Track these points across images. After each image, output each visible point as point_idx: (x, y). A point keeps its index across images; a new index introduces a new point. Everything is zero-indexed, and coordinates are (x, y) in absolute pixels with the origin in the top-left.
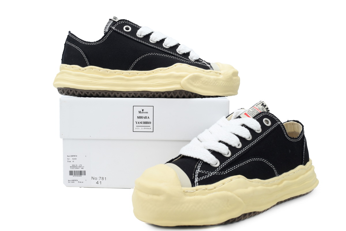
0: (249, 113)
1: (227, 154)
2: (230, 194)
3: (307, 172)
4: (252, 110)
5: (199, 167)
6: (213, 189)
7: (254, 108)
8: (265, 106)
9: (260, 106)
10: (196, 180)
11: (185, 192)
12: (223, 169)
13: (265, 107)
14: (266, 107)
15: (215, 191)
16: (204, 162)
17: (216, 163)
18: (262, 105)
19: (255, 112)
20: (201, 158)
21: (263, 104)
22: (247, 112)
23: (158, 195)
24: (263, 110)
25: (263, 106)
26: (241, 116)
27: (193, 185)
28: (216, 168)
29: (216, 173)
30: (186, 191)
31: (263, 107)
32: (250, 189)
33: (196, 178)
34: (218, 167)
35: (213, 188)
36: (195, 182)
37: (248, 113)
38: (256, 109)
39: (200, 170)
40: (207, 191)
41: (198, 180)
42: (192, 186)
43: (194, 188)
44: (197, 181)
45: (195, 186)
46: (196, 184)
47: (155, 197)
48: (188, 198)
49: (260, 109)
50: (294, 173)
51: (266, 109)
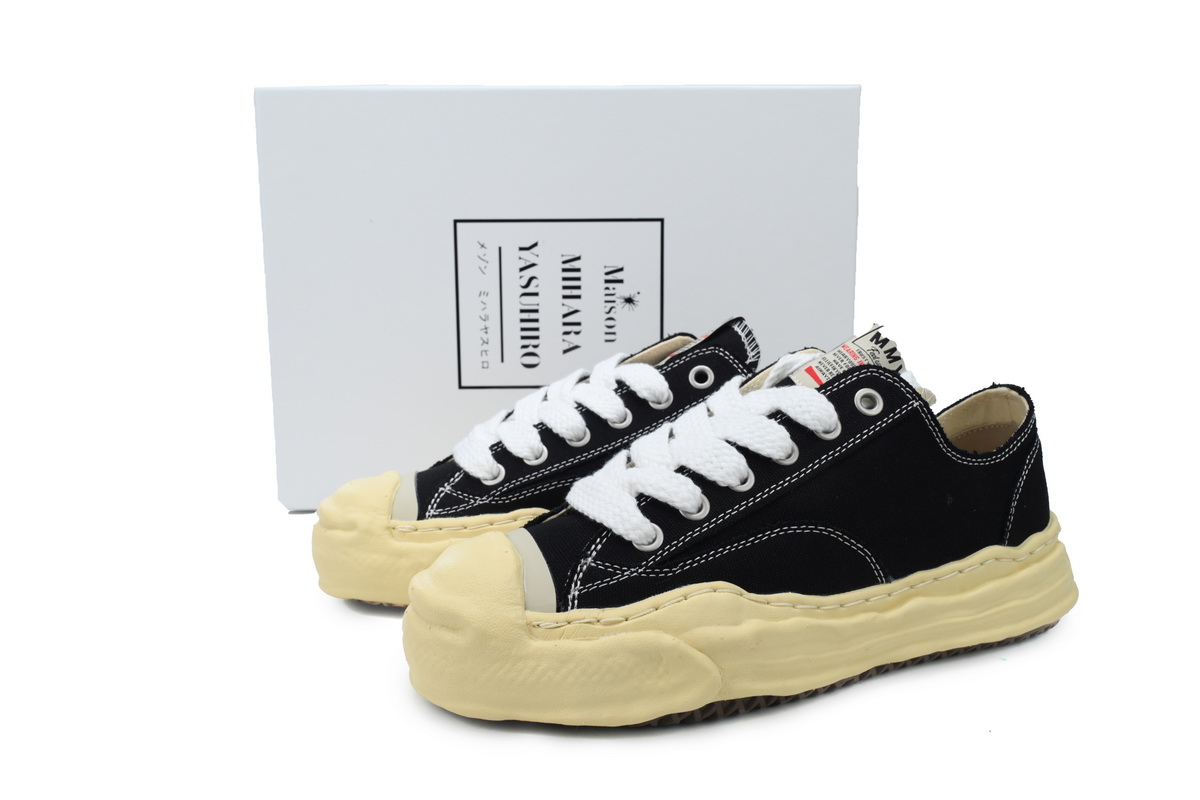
0: (821, 367)
1: (694, 510)
2: (667, 639)
3: (1022, 567)
4: (835, 358)
5: (595, 549)
6: (620, 622)
7: (842, 350)
8: (886, 341)
9: (868, 345)
10: (574, 592)
11: (532, 628)
12: (670, 560)
13: (881, 347)
14: (887, 347)
15: (625, 630)
16: (613, 534)
17: (651, 540)
18: (872, 340)
19: (842, 364)
20: (609, 523)
21: (878, 335)
22: (814, 365)
23: (454, 629)
24: (875, 357)
25: (877, 343)
26: (793, 377)
27: (562, 605)
28: (647, 555)
29: (641, 573)
30: (535, 623)
31: (877, 347)
32: (749, 627)
33: (576, 585)
34: (654, 552)
35: (620, 619)
36: (570, 597)
37: (817, 367)
38: (847, 354)
39: (595, 559)
40: (598, 626)
41: (580, 591)
42: (558, 610)
43: (563, 615)
44: (577, 593)
45: (566, 610)
46: (570, 603)
47: (447, 636)
48: (537, 644)
49: (864, 353)
50: (960, 572)
51: (885, 352)
